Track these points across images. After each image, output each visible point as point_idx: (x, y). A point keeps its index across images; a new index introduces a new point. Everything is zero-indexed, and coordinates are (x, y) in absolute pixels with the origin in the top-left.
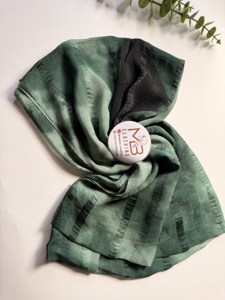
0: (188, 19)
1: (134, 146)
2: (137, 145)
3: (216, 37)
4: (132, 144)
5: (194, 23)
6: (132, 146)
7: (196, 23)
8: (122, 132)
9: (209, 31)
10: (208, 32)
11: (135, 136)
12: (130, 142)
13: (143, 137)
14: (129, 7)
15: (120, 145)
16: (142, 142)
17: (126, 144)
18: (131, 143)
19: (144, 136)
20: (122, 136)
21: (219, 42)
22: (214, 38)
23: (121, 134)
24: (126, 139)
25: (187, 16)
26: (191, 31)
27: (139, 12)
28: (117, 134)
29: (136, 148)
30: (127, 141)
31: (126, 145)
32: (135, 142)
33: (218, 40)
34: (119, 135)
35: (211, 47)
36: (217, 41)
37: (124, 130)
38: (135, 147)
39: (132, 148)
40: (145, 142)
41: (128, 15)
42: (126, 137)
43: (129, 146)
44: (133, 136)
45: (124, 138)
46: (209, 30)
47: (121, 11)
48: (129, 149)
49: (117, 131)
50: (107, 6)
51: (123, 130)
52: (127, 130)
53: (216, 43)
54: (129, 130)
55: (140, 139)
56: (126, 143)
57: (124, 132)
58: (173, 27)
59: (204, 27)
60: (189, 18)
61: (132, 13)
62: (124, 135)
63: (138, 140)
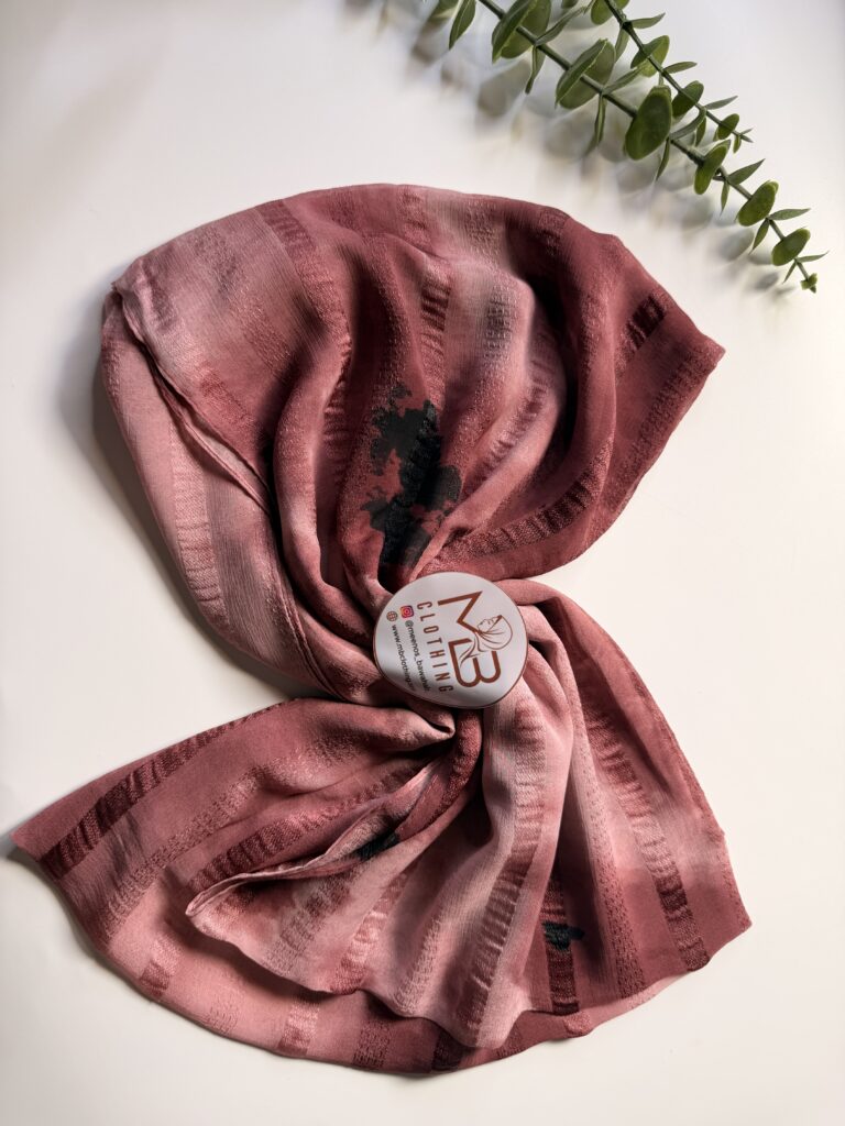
0: (721, 184)
1: (468, 656)
2: (476, 651)
3: (804, 264)
4: (459, 649)
5: (737, 201)
6: (458, 656)
7: (745, 200)
8: (418, 613)
9: (783, 240)
10: (779, 240)
11: (465, 620)
12: (452, 645)
13: (495, 620)
14: (523, 95)
15: (418, 658)
16: (494, 638)
17: (437, 652)
18: (456, 647)
19: (500, 617)
20: (419, 627)
21: (810, 282)
22: (797, 268)
23: (415, 619)
24: (434, 636)
25: (720, 171)
26: (721, 224)
27: (556, 121)
28: (401, 622)
29: (475, 661)
30: (440, 640)
31: (437, 654)
32: (467, 641)
33: (810, 274)
34: (409, 624)
35: (780, 293)
36: (804, 279)
37: (425, 607)
38: (470, 660)
39: (459, 662)
40: (503, 639)
41: (516, 127)
42: (436, 628)
43: (448, 658)
44: (460, 621)
45: (425, 631)
46: (786, 234)
47: (491, 106)
48: (450, 668)
49: (399, 613)
50: (446, 77)
51: (420, 606)
52: (435, 605)
53: (800, 286)
54: (441, 603)
55: (484, 628)
56: (437, 647)
57: (426, 610)
58: (665, 201)
59: (770, 222)
60: (723, 178)
61: (528, 118)
62: (429, 622)
63: (480, 633)
